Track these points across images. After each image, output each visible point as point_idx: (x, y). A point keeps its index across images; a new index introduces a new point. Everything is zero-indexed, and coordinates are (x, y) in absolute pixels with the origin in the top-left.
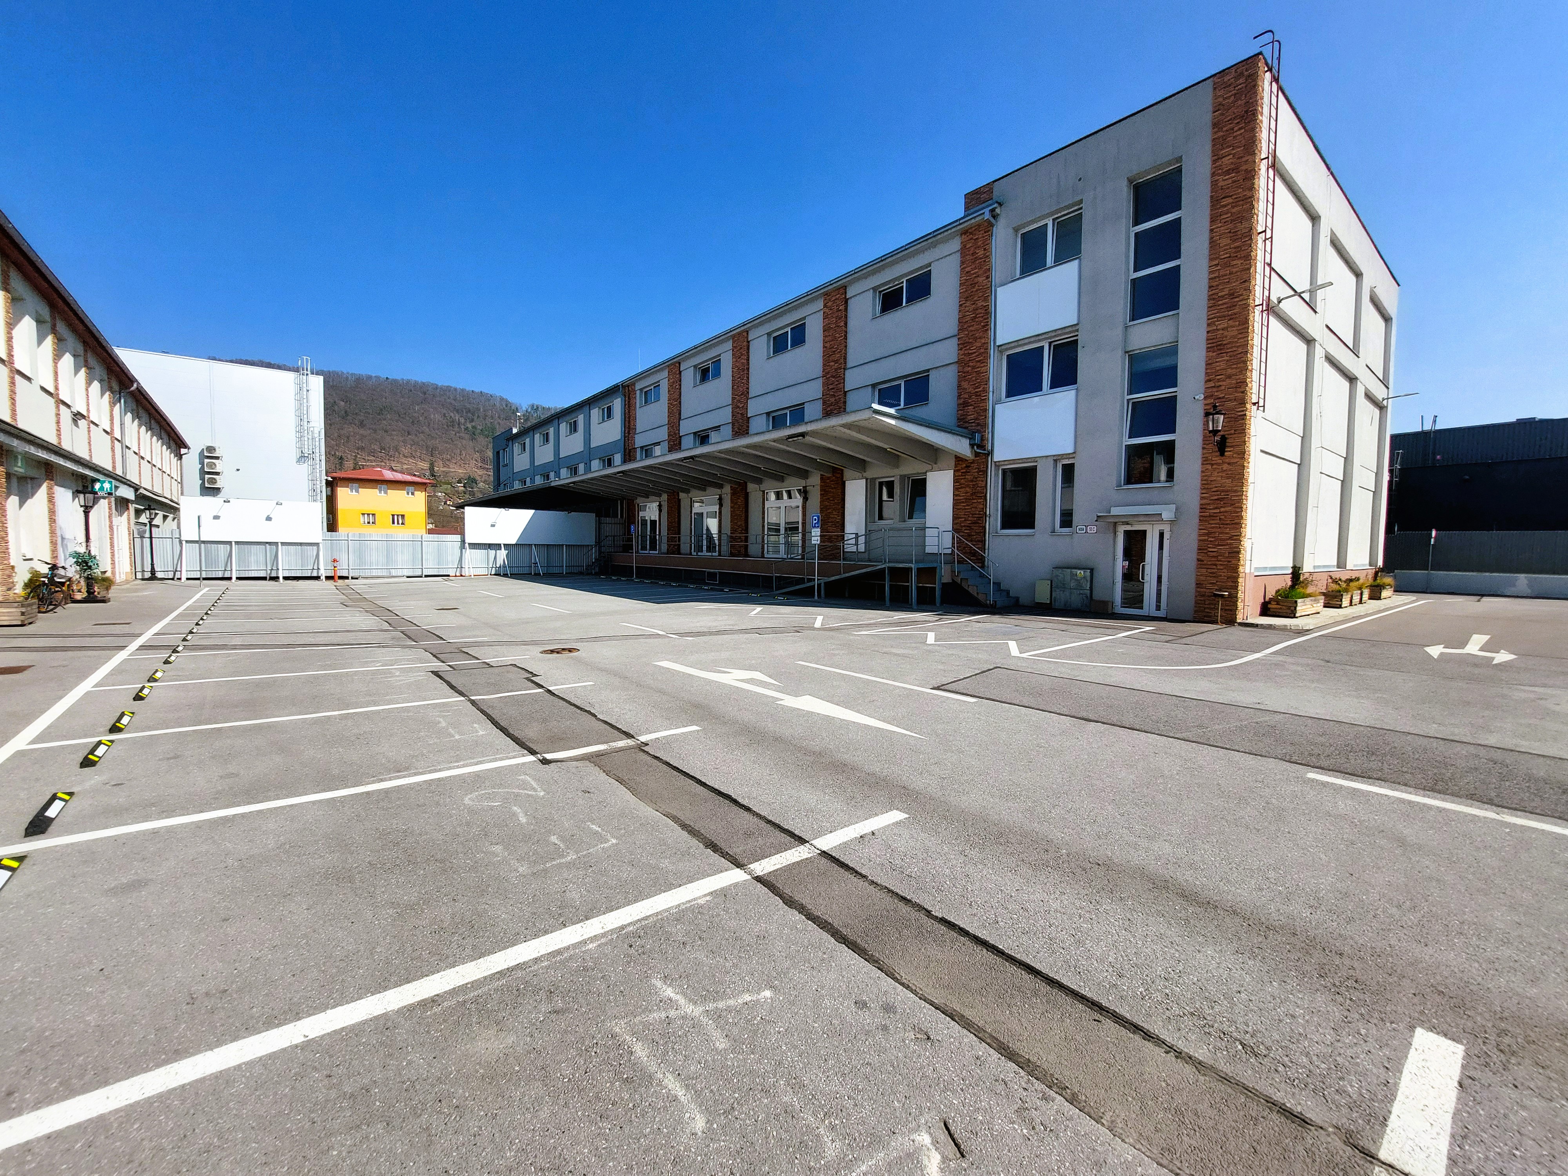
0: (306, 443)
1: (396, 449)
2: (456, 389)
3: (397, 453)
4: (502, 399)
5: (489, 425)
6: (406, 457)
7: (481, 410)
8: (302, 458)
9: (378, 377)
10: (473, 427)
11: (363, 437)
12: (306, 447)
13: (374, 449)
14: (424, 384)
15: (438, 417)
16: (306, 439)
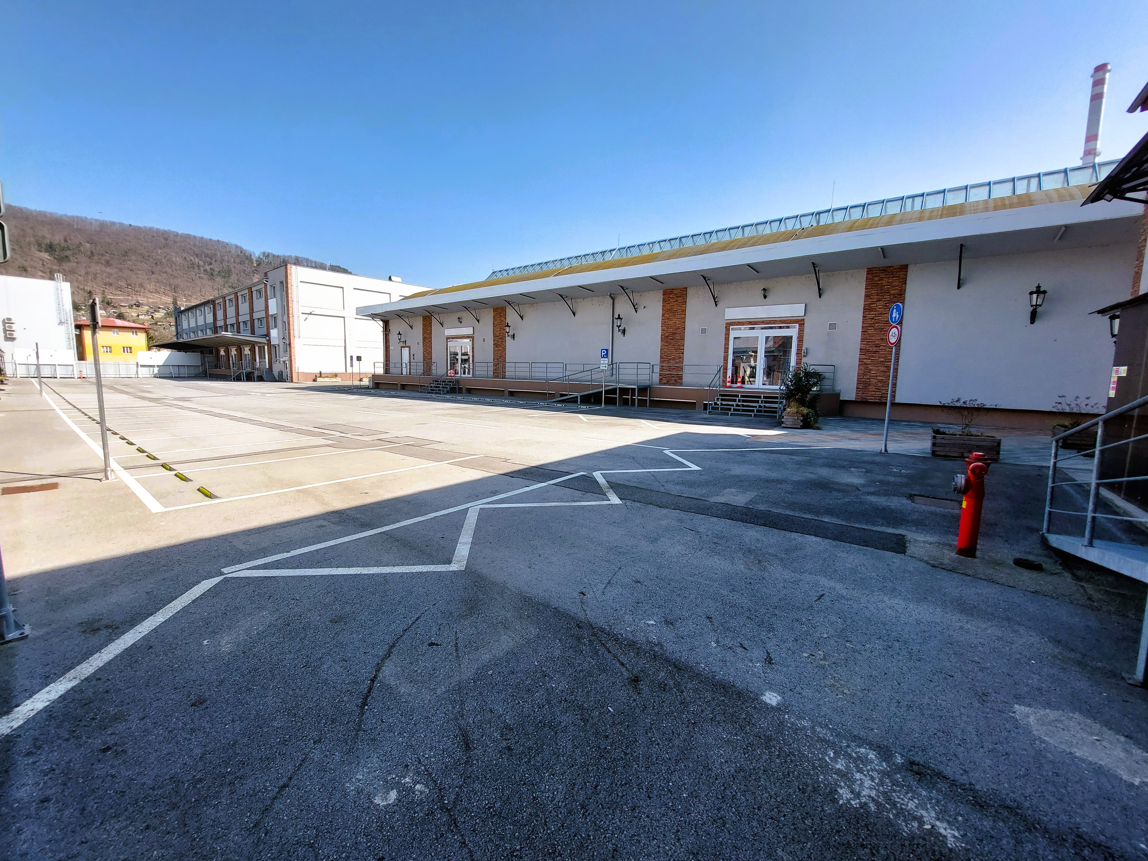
0: (62, 316)
1: (141, 285)
2: (195, 237)
3: (142, 289)
4: (237, 247)
5: (225, 267)
6: (152, 292)
7: (219, 255)
8: (61, 323)
9: (121, 224)
10: (211, 269)
11: (110, 275)
12: (63, 317)
13: (121, 286)
14: (165, 231)
15: (179, 260)
16: (62, 313)
